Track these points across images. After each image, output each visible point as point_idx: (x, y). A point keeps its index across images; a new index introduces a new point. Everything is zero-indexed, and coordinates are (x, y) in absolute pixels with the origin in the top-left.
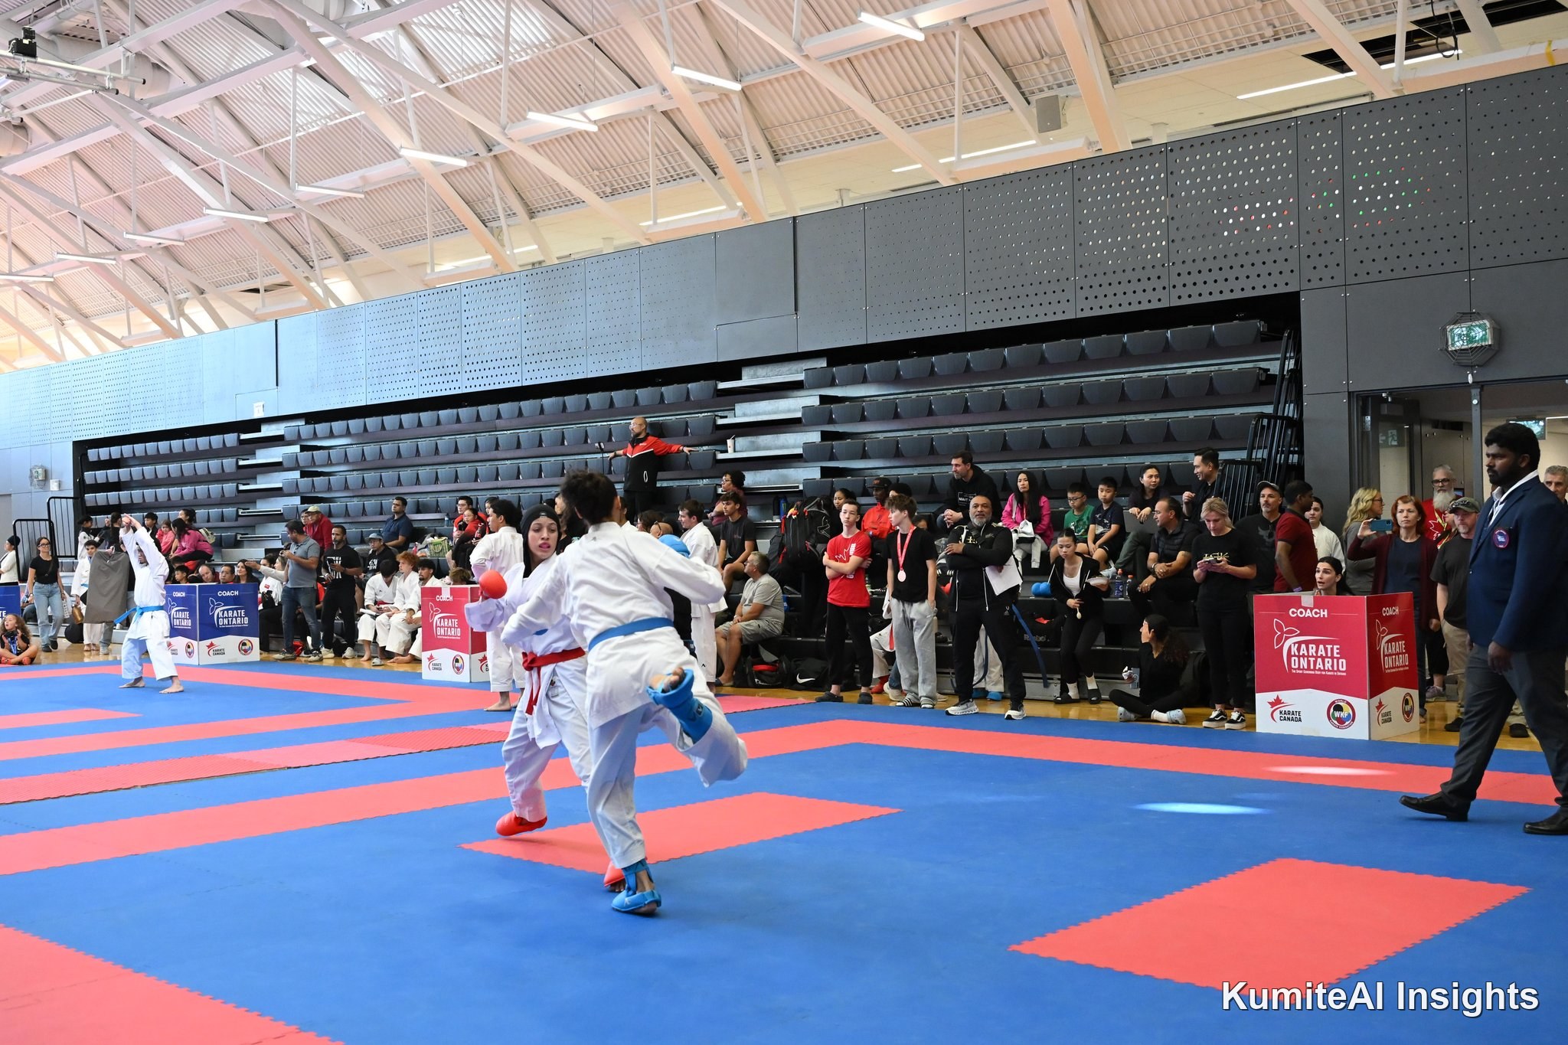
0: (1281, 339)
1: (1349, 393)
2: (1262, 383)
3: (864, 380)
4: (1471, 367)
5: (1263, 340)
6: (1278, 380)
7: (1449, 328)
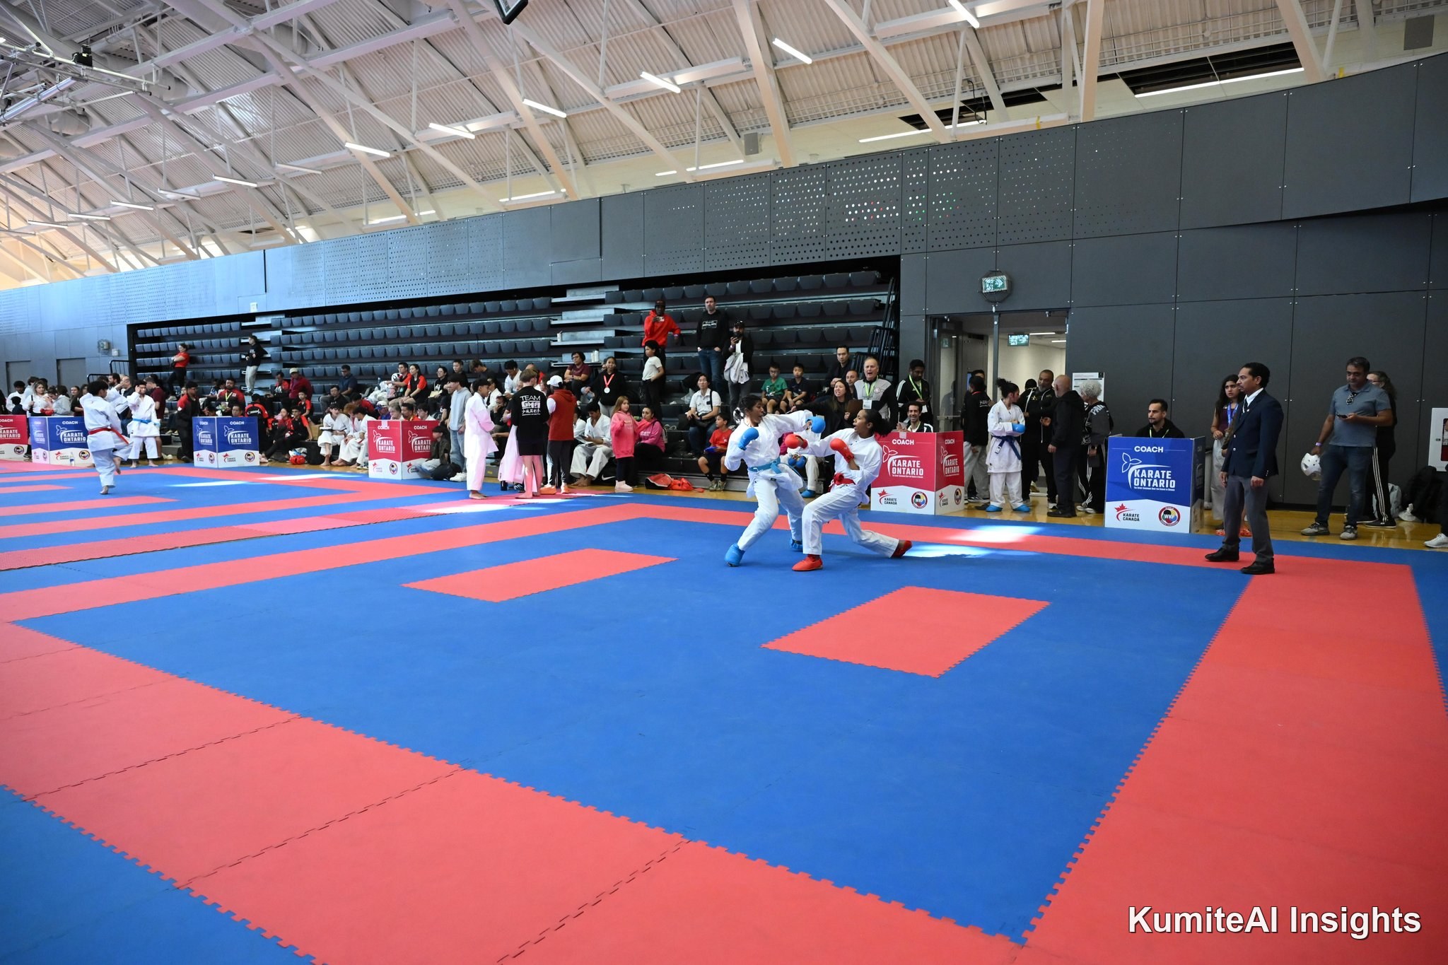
0: (888, 283)
1: (926, 316)
2: (876, 308)
3: (642, 300)
4: (995, 303)
5: (879, 283)
6: (886, 307)
7: (984, 280)
